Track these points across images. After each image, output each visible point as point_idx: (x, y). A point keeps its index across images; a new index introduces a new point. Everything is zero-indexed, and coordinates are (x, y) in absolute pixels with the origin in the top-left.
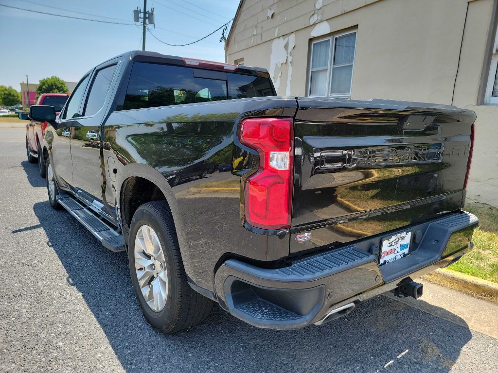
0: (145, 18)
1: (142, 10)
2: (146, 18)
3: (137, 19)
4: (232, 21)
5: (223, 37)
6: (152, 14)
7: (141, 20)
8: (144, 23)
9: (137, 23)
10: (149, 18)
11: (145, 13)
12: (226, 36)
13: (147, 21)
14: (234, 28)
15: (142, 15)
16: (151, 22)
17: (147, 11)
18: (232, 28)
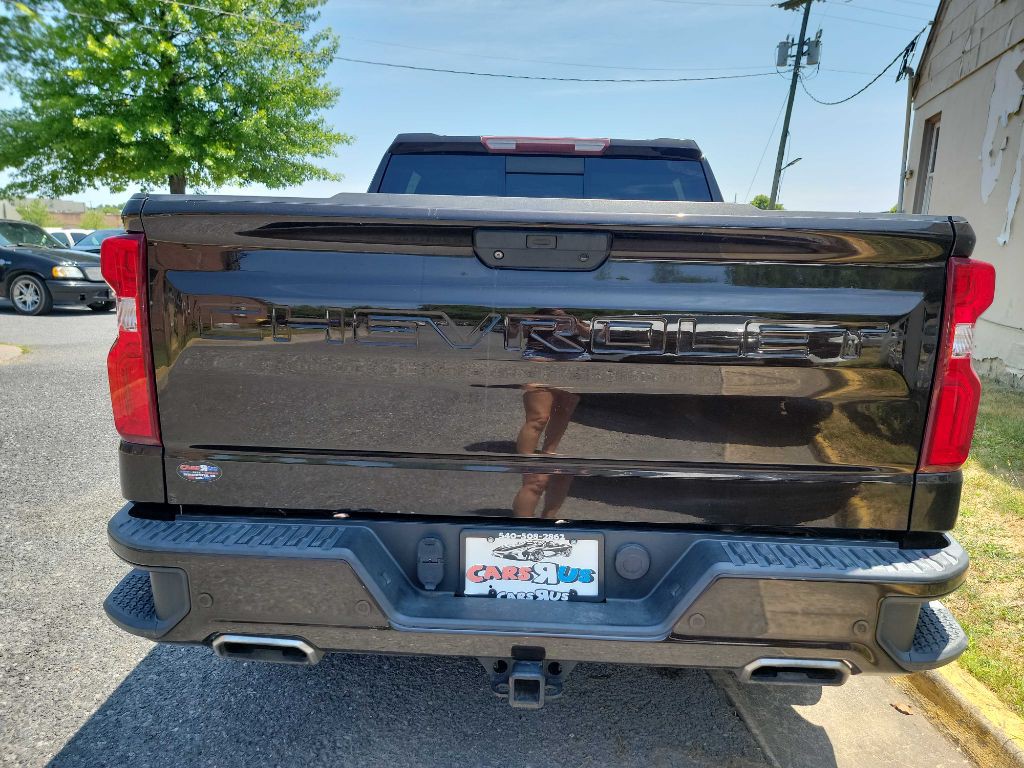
0: (800, 54)
1: (797, 41)
2: (803, 54)
3: (782, 62)
4: (929, 28)
5: (905, 69)
6: (817, 43)
7: (791, 61)
8: (797, 65)
9: (781, 69)
10: (808, 53)
11: (802, 43)
12: (914, 63)
13: (804, 60)
14: (932, 44)
15: (794, 50)
16: (813, 61)
17: (806, 38)
18: (928, 44)
